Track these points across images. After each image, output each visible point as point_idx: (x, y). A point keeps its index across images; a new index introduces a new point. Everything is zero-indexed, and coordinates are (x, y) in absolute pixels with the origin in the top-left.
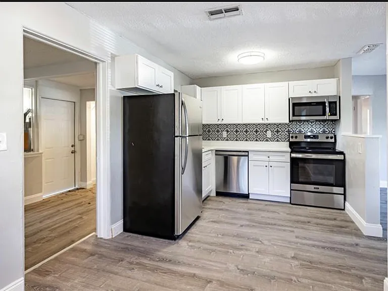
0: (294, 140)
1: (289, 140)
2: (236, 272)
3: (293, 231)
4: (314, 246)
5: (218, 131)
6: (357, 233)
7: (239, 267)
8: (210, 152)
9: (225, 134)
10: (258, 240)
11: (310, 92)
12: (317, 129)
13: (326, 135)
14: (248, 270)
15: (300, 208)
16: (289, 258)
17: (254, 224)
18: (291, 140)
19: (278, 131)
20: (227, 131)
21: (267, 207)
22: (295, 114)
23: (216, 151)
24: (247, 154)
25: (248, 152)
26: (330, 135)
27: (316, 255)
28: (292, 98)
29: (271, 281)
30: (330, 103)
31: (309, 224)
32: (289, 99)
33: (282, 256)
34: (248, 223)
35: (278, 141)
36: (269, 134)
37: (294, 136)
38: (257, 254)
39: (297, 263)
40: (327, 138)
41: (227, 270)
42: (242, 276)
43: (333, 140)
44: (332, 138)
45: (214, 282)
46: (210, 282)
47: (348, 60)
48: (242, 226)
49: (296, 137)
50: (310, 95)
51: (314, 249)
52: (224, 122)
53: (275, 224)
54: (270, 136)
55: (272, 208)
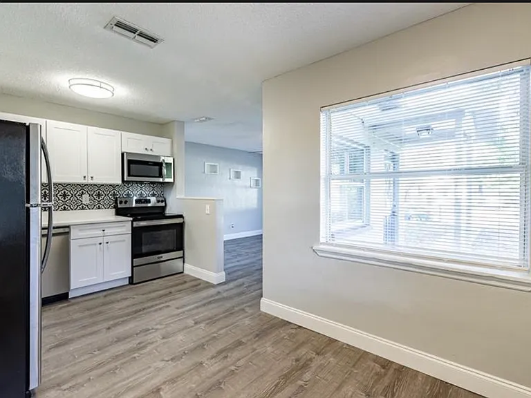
0: (123, 206)
1: (115, 205)
2: (169, 365)
3: (168, 306)
4: (197, 307)
6: (209, 285)
7: (167, 359)
10: (149, 330)
11: (146, 149)
12: (146, 192)
14: (177, 354)
15: (146, 285)
16: (192, 327)
17: (122, 319)
18: (119, 206)
19: (99, 195)
21: (108, 299)
22: (131, 174)
24: (67, 230)
25: (68, 227)
26: (161, 199)
27: (206, 313)
28: (127, 153)
29: (204, 348)
32: (123, 154)
33: (186, 328)
34: (112, 323)
35: (99, 208)
36: (86, 199)
37: (123, 200)
38: (165, 340)
39: (202, 325)
40: (158, 202)
41: (159, 370)
42: (179, 362)
43: (163, 204)
44: (162, 201)
45: (163, 387)
46: (158, 390)
47: (182, 124)
48: (109, 328)
49: (126, 202)
50: (146, 153)
51: (200, 310)
53: (144, 309)
54: (88, 202)
55: (118, 296)
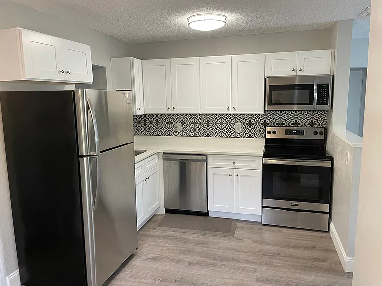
0: (271, 136)
1: (265, 135)
3: (254, 270)
5: (169, 123)
8: (156, 156)
9: (179, 127)
11: (294, 69)
13: (314, 129)
18: (268, 136)
19: (250, 124)
20: (182, 123)
22: (273, 103)
23: (164, 153)
24: (205, 158)
25: (207, 155)
26: (319, 130)
28: (268, 78)
30: (319, 86)
31: (278, 257)
32: (265, 79)
34: (199, 259)
35: (250, 137)
36: (238, 127)
37: (271, 131)
40: (316, 133)
43: (322, 137)
44: (321, 133)
47: (348, 24)
48: (190, 264)
49: (274, 132)
50: (294, 74)
52: (175, 112)
53: (234, 260)
54: (240, 130)
